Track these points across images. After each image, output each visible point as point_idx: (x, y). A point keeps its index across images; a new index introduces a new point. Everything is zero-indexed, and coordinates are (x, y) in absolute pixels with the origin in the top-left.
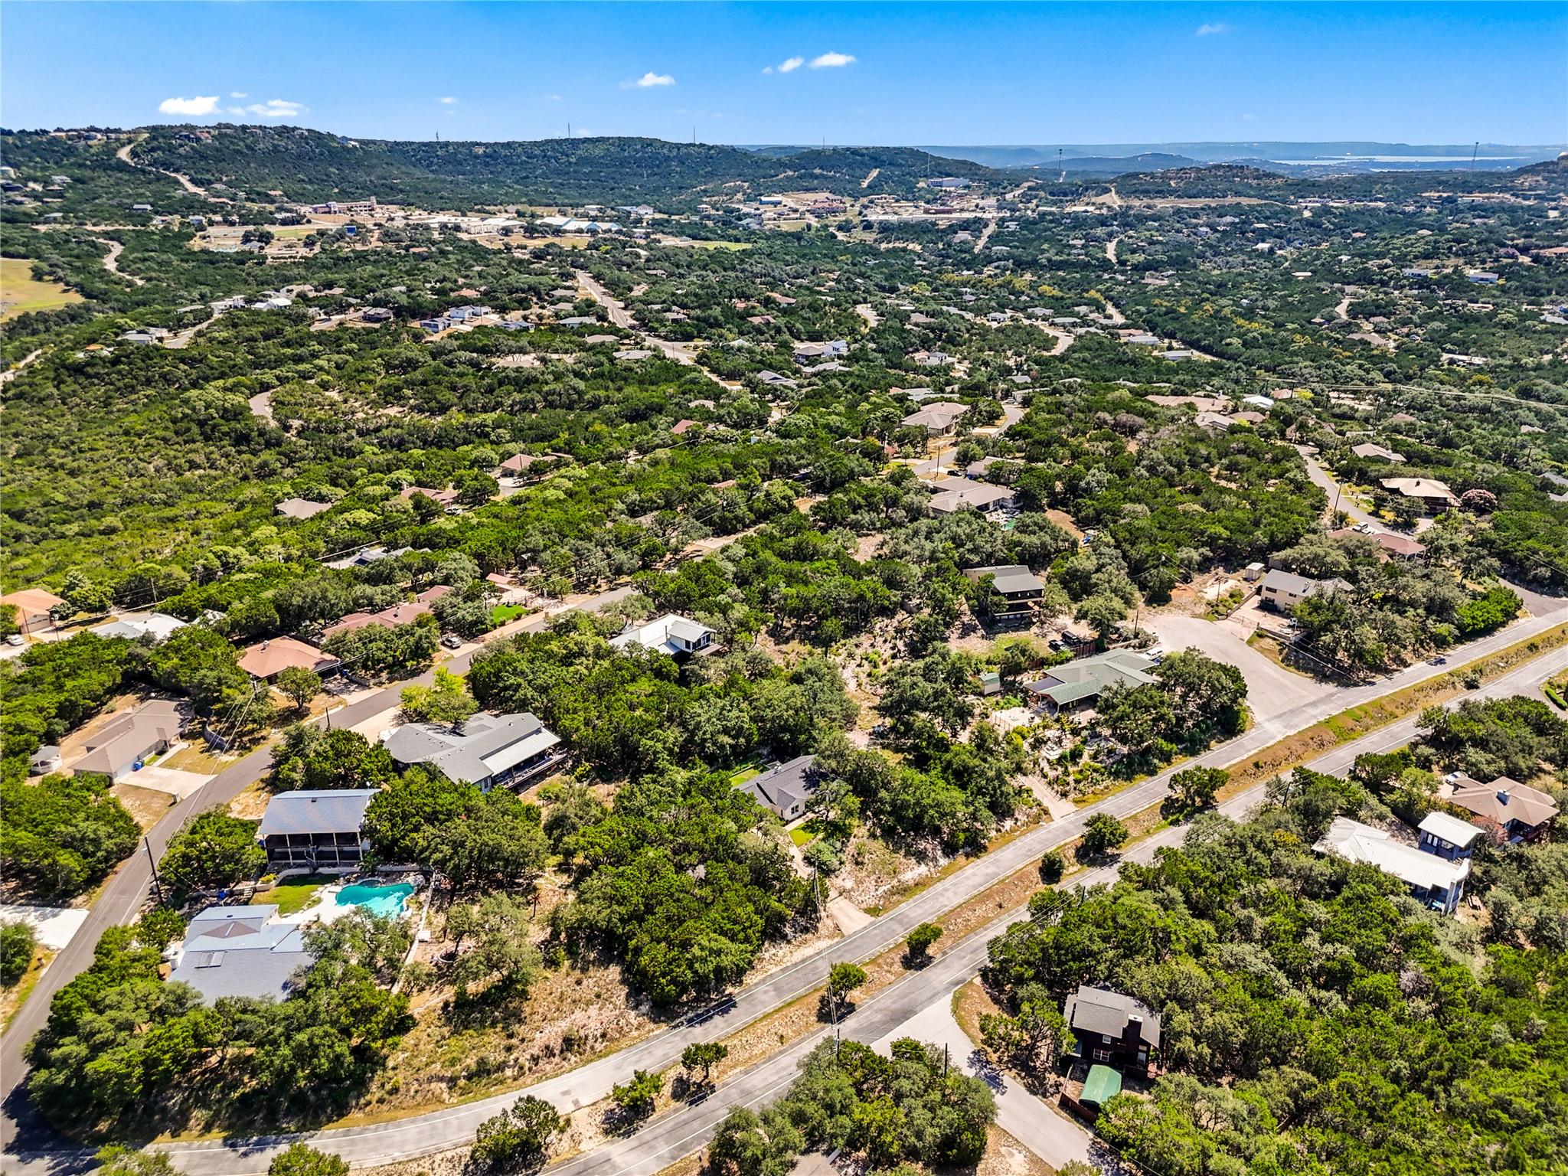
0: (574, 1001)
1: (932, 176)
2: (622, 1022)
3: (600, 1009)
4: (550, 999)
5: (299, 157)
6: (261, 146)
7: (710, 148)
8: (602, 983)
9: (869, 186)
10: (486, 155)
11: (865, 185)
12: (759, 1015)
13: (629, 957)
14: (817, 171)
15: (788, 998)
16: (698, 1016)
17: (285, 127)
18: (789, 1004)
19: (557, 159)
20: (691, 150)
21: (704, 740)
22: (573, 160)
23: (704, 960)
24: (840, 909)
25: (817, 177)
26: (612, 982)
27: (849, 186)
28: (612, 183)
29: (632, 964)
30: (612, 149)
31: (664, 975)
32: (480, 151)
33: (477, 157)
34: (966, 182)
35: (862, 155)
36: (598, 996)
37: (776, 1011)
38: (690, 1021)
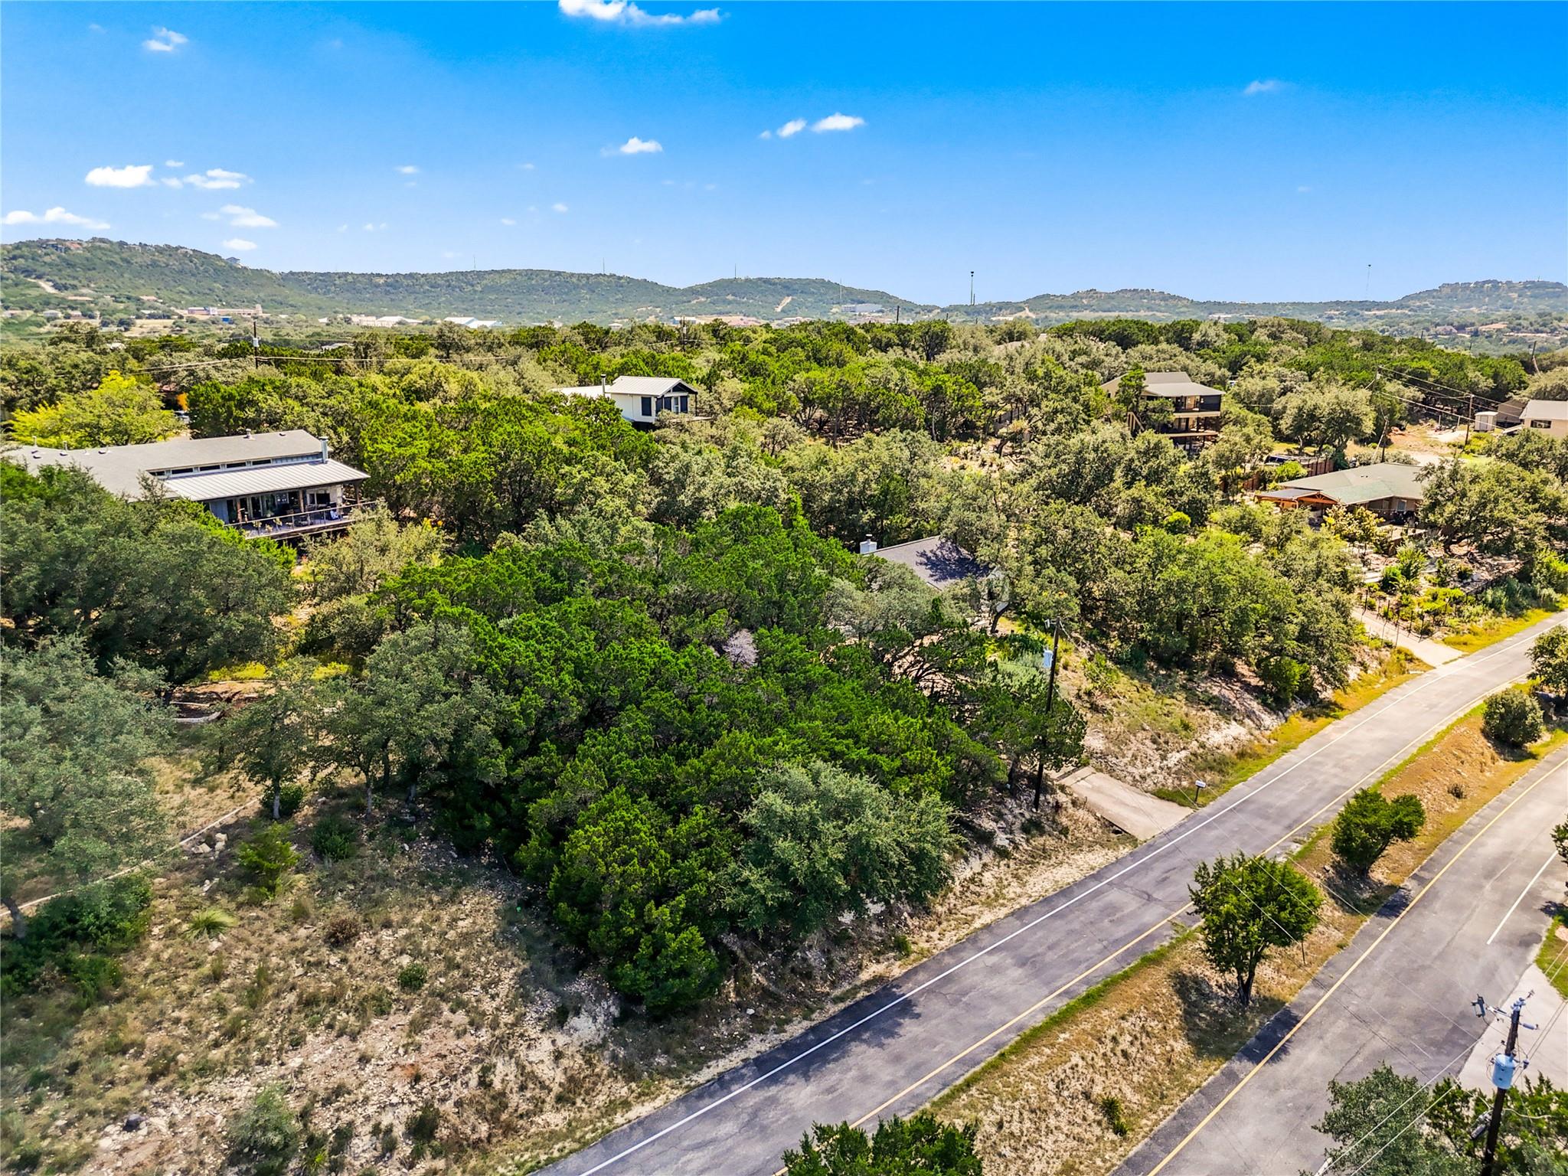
0: (308, 1002)
1: (845, 302)
2: (503, 1072)
3: (416, 1027)
4: (206, 997)
5: (181, 272)
6: (139, 260)
7: (620, 278)
8: (428, 943)
9: (783, 311)
10: (387, 284)
11: (779, 309)
12: (1005, 1033)
13: (531, 850)
14: (730, 297)
15: (1076, 981)
16: (789, 1048)
17: (169, 247)
18: (1089, 1000)
19: (461, 289)
20: (601, 279)
21: (700, 503)
22: (479, 288)
23: (804, 832)
24: (1098, 790)
25: (730, 303)
26: (466, 939)
27: (762, 311)
28: (518, 309)
29: (542, 869)
30: (519, 278)
31: (662, 894)
32: (381, 281)
33: (377, 286)
34: (879, 307)
35: (775, 284)
36: (411, 981)
37: (1060, 1020)
38: (761, 1064)
